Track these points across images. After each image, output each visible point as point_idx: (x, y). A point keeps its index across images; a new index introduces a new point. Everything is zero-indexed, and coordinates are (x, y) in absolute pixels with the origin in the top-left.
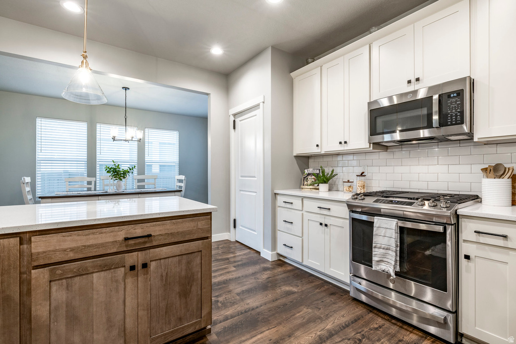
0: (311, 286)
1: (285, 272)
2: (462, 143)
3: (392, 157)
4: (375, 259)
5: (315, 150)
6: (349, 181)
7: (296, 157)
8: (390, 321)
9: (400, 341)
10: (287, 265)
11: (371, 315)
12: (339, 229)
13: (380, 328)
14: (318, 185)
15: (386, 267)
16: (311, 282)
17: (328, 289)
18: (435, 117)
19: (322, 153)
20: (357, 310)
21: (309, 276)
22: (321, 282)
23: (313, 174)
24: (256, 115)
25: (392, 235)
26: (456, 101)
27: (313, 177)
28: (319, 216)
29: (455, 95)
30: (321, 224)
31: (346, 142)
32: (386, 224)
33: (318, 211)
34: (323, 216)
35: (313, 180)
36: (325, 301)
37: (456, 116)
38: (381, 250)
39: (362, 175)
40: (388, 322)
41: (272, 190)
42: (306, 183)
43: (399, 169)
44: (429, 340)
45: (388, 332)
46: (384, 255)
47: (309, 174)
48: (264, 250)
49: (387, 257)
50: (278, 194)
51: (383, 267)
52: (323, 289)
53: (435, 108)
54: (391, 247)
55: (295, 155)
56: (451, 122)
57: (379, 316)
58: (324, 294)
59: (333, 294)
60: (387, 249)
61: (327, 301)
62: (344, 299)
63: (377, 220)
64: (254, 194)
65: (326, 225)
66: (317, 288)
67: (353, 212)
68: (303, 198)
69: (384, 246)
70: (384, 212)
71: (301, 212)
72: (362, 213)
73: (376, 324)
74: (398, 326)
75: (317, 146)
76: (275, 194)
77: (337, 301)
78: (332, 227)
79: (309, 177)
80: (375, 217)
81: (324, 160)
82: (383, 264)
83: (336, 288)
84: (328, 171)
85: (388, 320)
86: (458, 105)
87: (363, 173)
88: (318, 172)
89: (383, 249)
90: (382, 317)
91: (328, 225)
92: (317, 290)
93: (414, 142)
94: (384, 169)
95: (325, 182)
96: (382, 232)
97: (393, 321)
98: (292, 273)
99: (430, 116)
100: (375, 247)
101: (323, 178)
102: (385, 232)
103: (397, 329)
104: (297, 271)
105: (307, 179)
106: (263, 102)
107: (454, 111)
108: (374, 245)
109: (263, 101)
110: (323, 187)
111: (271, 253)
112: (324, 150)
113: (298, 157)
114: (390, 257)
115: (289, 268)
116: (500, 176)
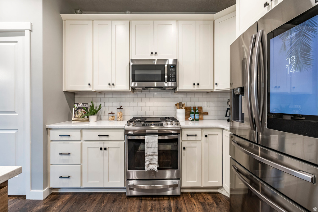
0: (96, 204)
1: (65, 204)
2: (167, 91)
3: (136, 96)
4: (146, 164)
5: (87, 88)
6: (112, 112)
7: (65, 92)
8: (153, 200)
9: (164, 209)
10: (63, 195)
11: (143, 202)
12: (116, 149)
13: (152, 208)
14: (88, 117)
15: (152, 167)
16: (94, 200)
17: (109, 198)
18: (166, 77)
19: (93, 91)
20: (134, 203)
21: (89, 196)
22: (101, 196)
23: (83, 108)
24: (17, 42)
25: (156, 145)
26: (173, 70)
27: (83, 110)
28: (98, 142)
29: (173, 67)
30: (101, 149)
31: (113, 84)
32: (152, 139)
33: (99, 138)
34: (103, 142)
35: (83, 113)
36: (113, 210)
37: (173, 77)
38: (150, 157)
39: (121, 108)
40: (152, 201)
41: (44, 125)
42: (77, 115)
43: (141, 104)
44: (171, 199)
45: (157, 208)
46: (151, 160)
47: (79, 108)
48: (32, 191)
49: (153, 160)
50: (50, 129)
51: (151, 167)
52: (106, 201)
53: (166, 72)
54: (155, 153)
55: (64, 90)
56: (171, 80)
57: (147, 200)
58: (109, 205)
59: (114, 201)
60: (153, 155)
61: (115, 210)
62: (123, 200)
63: (147, 138)
64: (14, 132)
65: (105, 149)
66: (102, 203)
67: (129, 135)
68: (82, 129)
69: (151, 153)
70: (147, 132)
71: (80, 142)
72: (134, 135)
73: (149, 206)
74: (157, 200)
75: (89, 84)
76: (47, 129)
77: (120, 205)
78: (110, 149)
79: (79, 111)
80: (146, 136)
81: (89, 96)
82: (150, 165)
83: (113, 195)
84: (96, 105)
85: (151, 200)
86: (174, 72)
87: (121, 106)
88: (87, 106)
89: (151, 156)
90: (148, 200)
91: (107, 148)
92: (103, 205)
93: (152, 89)
94: (132, 104)
95: (94, 114)
96: (150, 145)
97: (154, 199)
98: (73, 201)
99: (163, 75)
100: (146, 156)
101: (92, 111)
102: (152, 145)
103: (158, 202)
104: (76, 197)
105: (78, 112)
106: (30, 31)
107: (172, 75)
108: (145, 155)
109: (30, 29)
110: (93, 118)
111: (43, 191)
112: (94, 88)
113: (67, 93)
114: (154, 160)
115: (67, 197)
116: (181, 108)
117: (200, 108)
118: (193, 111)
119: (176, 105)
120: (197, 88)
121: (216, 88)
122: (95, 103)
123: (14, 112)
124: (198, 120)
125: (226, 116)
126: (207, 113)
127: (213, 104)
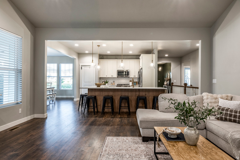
29: (128, 72)
31: (113, 76)
39: (114, 82)
55: (100, 77)
56: (128, 75)
88: (105, 81)
94: (117, 81)
95: (107, 83)
112: (107, 77)
119: (130, 81)
122: (107, 80)
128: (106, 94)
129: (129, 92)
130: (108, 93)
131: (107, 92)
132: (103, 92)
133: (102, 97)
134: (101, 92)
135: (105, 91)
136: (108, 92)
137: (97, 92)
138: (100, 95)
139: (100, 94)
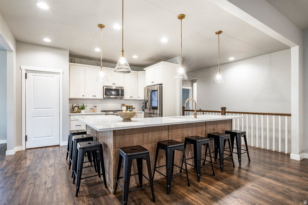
5: (82, 97)
6: (92, 108)
19: (84, 98)
24: (53, 77)
26: (122, 91)
27: (77, 107)
31: (95, 96)
42: (75, 110)
43: (104, 105)
47: (75, 106)
50: (70, 115)
53: (120, 92)
56: (122, 95)
64: (52, 117)
81: (83, 101)
87: (96, 106)
88: (78, 105)
105: (75, 108)
106: (63, 73)
107: (122, 93)
116: (124, 106)
117: (132, 106)
118: (129, 107)
119: (122, 105)
120: (131, 98)
121: (139, 99)
122: (84, 104)
123: (52, 108)
124: (131, 111)
125: (142, 109)
126: (135, 108)
127: (137, 105)
128: (155, 137)
129: (193, 127)
130: (159, 133)
131: (157, 132)
132: (150, 133)
133: (146, 145)
134: (145, 132)
135: (153, 131)
136: (159, 131)
137: (136, 135)
138: (143, 140)
139: (143, 138)
